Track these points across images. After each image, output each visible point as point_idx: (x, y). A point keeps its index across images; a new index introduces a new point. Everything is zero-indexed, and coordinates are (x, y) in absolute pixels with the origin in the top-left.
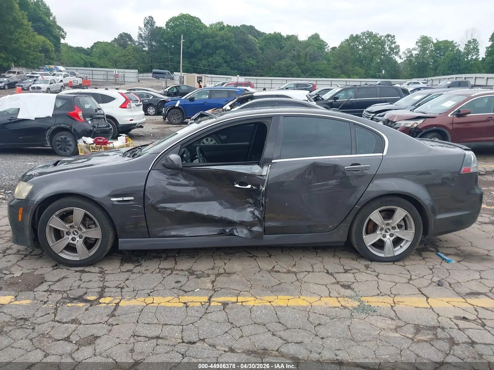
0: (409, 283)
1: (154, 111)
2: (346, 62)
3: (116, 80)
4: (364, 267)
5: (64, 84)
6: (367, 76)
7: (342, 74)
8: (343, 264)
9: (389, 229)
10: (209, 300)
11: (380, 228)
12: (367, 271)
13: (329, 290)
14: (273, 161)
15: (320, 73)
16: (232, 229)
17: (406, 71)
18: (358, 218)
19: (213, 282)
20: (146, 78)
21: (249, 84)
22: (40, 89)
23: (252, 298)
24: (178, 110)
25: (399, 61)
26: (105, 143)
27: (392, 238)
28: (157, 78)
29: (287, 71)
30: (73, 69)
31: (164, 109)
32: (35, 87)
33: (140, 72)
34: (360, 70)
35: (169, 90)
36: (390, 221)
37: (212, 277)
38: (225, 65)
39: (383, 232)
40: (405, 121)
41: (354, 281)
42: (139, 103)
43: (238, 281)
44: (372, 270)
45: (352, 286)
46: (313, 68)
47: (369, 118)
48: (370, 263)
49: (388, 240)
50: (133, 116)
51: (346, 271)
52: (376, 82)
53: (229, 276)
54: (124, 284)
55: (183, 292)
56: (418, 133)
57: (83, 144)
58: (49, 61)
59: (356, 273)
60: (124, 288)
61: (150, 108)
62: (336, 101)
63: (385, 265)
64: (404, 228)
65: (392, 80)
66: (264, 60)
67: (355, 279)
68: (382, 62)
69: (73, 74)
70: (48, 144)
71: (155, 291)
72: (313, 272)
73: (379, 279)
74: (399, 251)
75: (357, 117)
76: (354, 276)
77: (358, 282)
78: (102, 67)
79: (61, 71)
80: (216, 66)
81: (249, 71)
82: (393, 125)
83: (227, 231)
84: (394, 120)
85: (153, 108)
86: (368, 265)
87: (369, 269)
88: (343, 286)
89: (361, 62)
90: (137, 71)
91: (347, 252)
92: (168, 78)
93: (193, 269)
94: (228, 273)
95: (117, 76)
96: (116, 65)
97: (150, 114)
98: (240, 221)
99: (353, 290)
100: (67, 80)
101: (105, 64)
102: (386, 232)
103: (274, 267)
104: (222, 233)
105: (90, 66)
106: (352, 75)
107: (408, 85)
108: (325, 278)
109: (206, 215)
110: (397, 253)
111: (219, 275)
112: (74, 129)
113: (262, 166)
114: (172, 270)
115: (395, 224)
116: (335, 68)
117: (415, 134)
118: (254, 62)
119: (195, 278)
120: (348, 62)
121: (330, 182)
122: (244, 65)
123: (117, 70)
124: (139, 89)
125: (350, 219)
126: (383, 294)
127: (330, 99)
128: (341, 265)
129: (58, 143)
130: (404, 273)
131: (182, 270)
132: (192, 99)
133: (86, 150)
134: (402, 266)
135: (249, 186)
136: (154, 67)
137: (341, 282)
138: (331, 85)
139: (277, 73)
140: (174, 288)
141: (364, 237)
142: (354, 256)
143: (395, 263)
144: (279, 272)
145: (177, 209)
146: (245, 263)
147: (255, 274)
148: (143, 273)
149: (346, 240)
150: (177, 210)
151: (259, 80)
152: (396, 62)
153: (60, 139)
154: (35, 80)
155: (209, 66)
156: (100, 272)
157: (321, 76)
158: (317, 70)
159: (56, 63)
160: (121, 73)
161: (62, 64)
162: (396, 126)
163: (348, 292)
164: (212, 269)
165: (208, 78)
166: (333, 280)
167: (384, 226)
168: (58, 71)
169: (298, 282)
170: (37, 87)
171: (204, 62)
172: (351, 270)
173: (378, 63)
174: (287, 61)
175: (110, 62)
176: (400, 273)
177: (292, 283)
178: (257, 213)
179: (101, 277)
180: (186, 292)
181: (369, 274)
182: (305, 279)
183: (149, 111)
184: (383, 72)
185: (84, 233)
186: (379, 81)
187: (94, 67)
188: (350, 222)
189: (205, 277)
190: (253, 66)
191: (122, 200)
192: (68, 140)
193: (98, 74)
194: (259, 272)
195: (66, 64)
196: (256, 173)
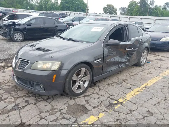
16: (120, 65)
71: (123, 92)
135: (132, 49)
180: (130, 88)
191: (97, 61)
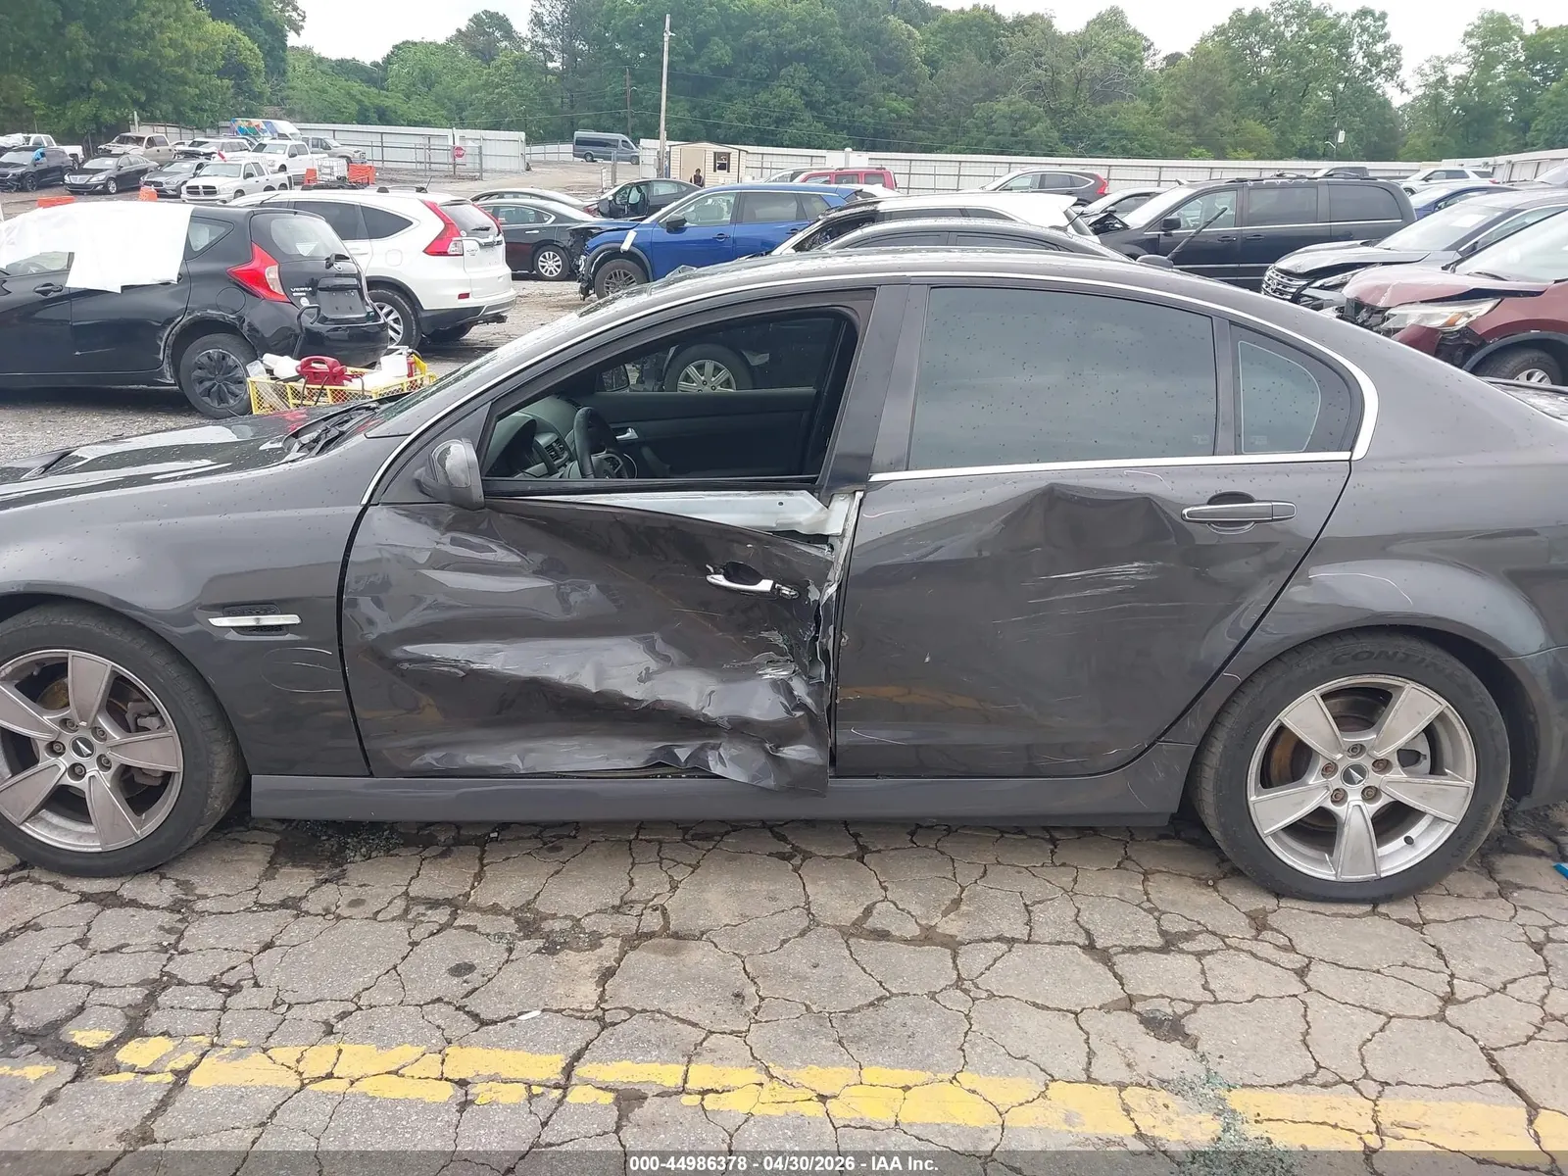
0: (1443, 1019)
1: (558, 266)
2: (1214, 106)
3: (455, 165)
4: (1244, 921)
5: (289, 178)
6: (1284, 150)
7: (1196, 145)
8: (1158, 903)
9: (1361, 771)
10: (568, 1071)
11: (1321, 763)
12: (1260, 948)
13: (1087, 1041)
14: (876, 478)
15: (1125, 142)
16: (702, 748)
17: (1419, 135)
18: (1229, 722)
19: (607, 975)
20: (555, 158)
21: (879, 176)
22: (215, 193)
23: (754, 1075)
24: (629, 263)
25: (1398, 100)
26: (337, 378)
27: (1372, 808)
28: (589, 158)
29: (1014, 135)
30: (322, 131)
31: (583, 257)
32: (197, 187)
33: (532, 140)
34: (1262, 130)
35: (615, 195)
36: (1368, 737)
37: (610, 949)
38: (807, 115)
39: (1336, 781)
40: (1423, 305)
41: (1198, 994)
42: (490, 239)
43: (707, 980)
44: (1283, 941)
45: (1191, 1026)
46: (1099, 126)
47: (1287, 293)
48: (1270, 903)
49: (1355, 814)
50: (470, 283)
51: (1169, 944)
52: (1315, 170)
53: (674, 951)
54: (248, 968)
55: (470, 1025)
56: (1470, 351)
57: (265, 378)
58: (246, 104)
59: (1211, 952)
60: (242, 987)
61: (544, 257)
62: (1171, 235)
63: (1335, 915)
64: (1425, 764)
65: (1368, 165)
66: (937, 98)
67: (1205, 987)
68: (1339, 104)
69: (322, 146)
70: (168, 375)
71: (359, 1008)
72: (1027, 942)
73: (1310, 989)
74: (1398, 857)
75: (1246, 292)
76: (1203, 972)
77: (1216, 1002)
78: (416, 124)
79: (283, 136)
80: (778, 117)
81: (886, 134)
82: (1377, 318)
83: (683, 754)
84: (1381, 304)
85: (554, 257)
86: (1265, 913)
87: (1267, 935)
88: (1153, 1024)
89: (1265, 104)
90: (522, 135)
91: (1178, 844)
92: (619, 159)
93: (542, 906)
94: (676, 936)
95: (458, 152)
96: (459, 115)
97: (547, 274)
98: (731, 720)
99: (1194, 1047)
100: (299, 166)
101: (423, 114)
102: (1348, 778)
103: (868, 911)
104: (661, 765)
105: (376, 119)
106: (1230, 150)
107: (1426, 179)
108: (1078, 975)
109: (594, 691)
110: (1389, 868)
111: (635, 940)
112: (250, 325)
113: (825, 495)
114: (455, 905)
115: (1388, 751)
116: (1175, 124)
117: (1459, 353)
118: (903, 106)
119: (539, 951)
120: (1221, 104)
121: (1115, 569)
122: (873, 116)
123: (458, 133)
124: (516, 194)
125: (1195, 725)
126: (1331, 1078)
127: (1150, 226)
128: (1150, 911)
129: (198, 373)
130: (1421, 962)
131: (495, 910)
132: (676, 226)
133: (275, 400)
134: (1412, 925)
135: (765, 585)
136: (582, 122)
137: (1145, 998)
138: (1159, 181)
139: (980, 142)
140: (439, 1000)
141: (1252, 798)
142: (1207, 868)
143: (1383, 909)
144: (883, 935)
145: (475, 666)
146: (754, 886)
147: (784, 942)
148: (339, 918)
149: (1175, 809)
150: (473, 671)
151: (918, 163)
152: (1385, 104)
153: (205, 360)
154: (200, 166)
155: (756, 117)
156: (174, 907)
157: (1127, 153)
158: (1115, 133)
159: (268, 109)
160: (470, 143)
161: (290, 115)
162: (1386, 325)
163: (1172, 1057)
164: (617, 909)
165: (750, 157)
166: (1112, 991)
167: (1339, 756)
168: (276, 135)
169: (959, 993)
170: (204, 187)
171: (740, 107)
172: (1188, 936)
173: (1324, 107)
174: (1014, 103)
175: (443, 106)
176: (1404, 965)
177: (932, 996)
178: (800, 688)
179: (170, 931)
180: (484, 1023)
181: (1268, 961)
182: (990, 981)
183: (543, 267)
184: (1341, 137)
185: (115, 747)
186: (1324, 167)
187: (389, 123)
188: (1199, 738)
189: (579, 950)
190: (900, 117)
191: (253, 623)
192: (231, 363)
193: (400, 144)
194: (802, 934)
195: (302, 113)
196: (799, 524)
